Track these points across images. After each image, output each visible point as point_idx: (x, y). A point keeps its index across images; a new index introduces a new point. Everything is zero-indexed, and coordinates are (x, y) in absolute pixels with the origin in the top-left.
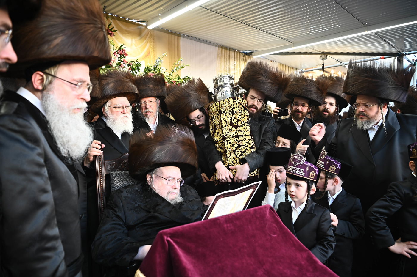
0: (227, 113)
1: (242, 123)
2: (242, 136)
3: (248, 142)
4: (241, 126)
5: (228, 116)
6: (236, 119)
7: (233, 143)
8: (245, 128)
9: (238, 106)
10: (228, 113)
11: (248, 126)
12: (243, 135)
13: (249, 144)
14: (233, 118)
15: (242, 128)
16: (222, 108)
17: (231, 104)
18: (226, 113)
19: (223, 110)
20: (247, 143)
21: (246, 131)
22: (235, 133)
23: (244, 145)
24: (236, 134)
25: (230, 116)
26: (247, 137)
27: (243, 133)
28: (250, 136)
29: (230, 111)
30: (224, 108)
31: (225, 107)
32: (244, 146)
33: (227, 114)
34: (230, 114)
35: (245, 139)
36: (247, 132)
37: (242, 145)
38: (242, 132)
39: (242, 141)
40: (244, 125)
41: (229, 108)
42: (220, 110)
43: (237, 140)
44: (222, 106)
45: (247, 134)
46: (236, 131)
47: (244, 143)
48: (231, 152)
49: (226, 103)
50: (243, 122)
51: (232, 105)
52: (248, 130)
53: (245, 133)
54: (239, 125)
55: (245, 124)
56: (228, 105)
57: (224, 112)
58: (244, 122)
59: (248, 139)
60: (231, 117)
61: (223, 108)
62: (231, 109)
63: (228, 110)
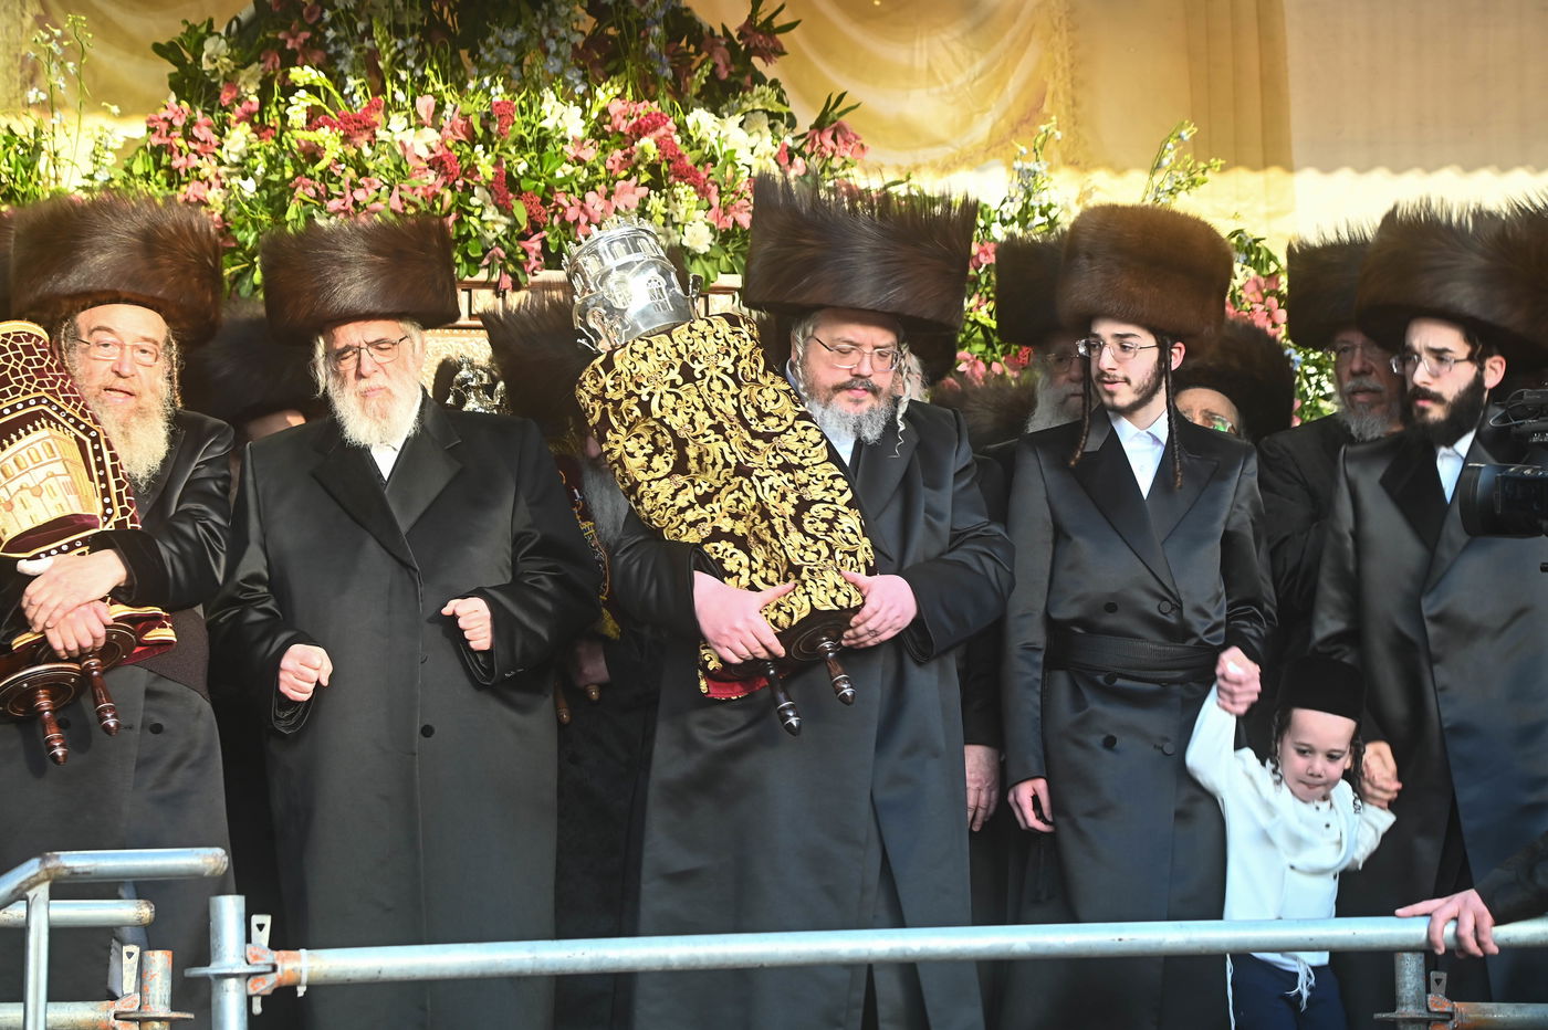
0: (715, 381)
1: (782, 422)
2: (803, 468)
3: (832, 487)
4: (784, 432)
5: (721, 394)
6: (753, 406)
7: (780, 490)
8: (800, 441)
9: (751, 353)
10: (718, 378)
11: (810, 428)
12: (805, 462)
13: (838, 494)
14: (743, 401)
15: (790, 440)
16: (693, 359)
17: (726, 341)
18: (711, 380)
19: (697, 368)
20: (826, 489)
21: (810, 452)
22: (771, 457)
23: (818, 498)
24: (780, 460)
25: (731, 392)
26: (819, 471)
27: (801, 458)
28: (831, 465)
29: (724, 371)
30: (701, 359)
31: (704, 352)
32: (822, 501)
33: (717, 386)
34: (726, 386)
35: (813, 479)
36: (813, 454)
37: (814, 502)
38: (796, 454)
39: (807, 485)
40: (795, 430)
41: (721, 356)
42: (684, 365)
43: (790, 481)
44: (687, 351)
45: (815, 461)
46: (774, 449)
47: (816, 492)
48: (784, 523)
49: (704, 338)
50: (785, 419)
51: (729, 345)
52: (815, 445)
53: (806, 457)
54: (772, 430)
55: (796, 426)
56: (715, 347)
57: (704, 376)
58: (790, 419)
59: (826, 479)
60: (733, 396)
61: (697, 358)
62: (727, 363)
63: (718, 367)
